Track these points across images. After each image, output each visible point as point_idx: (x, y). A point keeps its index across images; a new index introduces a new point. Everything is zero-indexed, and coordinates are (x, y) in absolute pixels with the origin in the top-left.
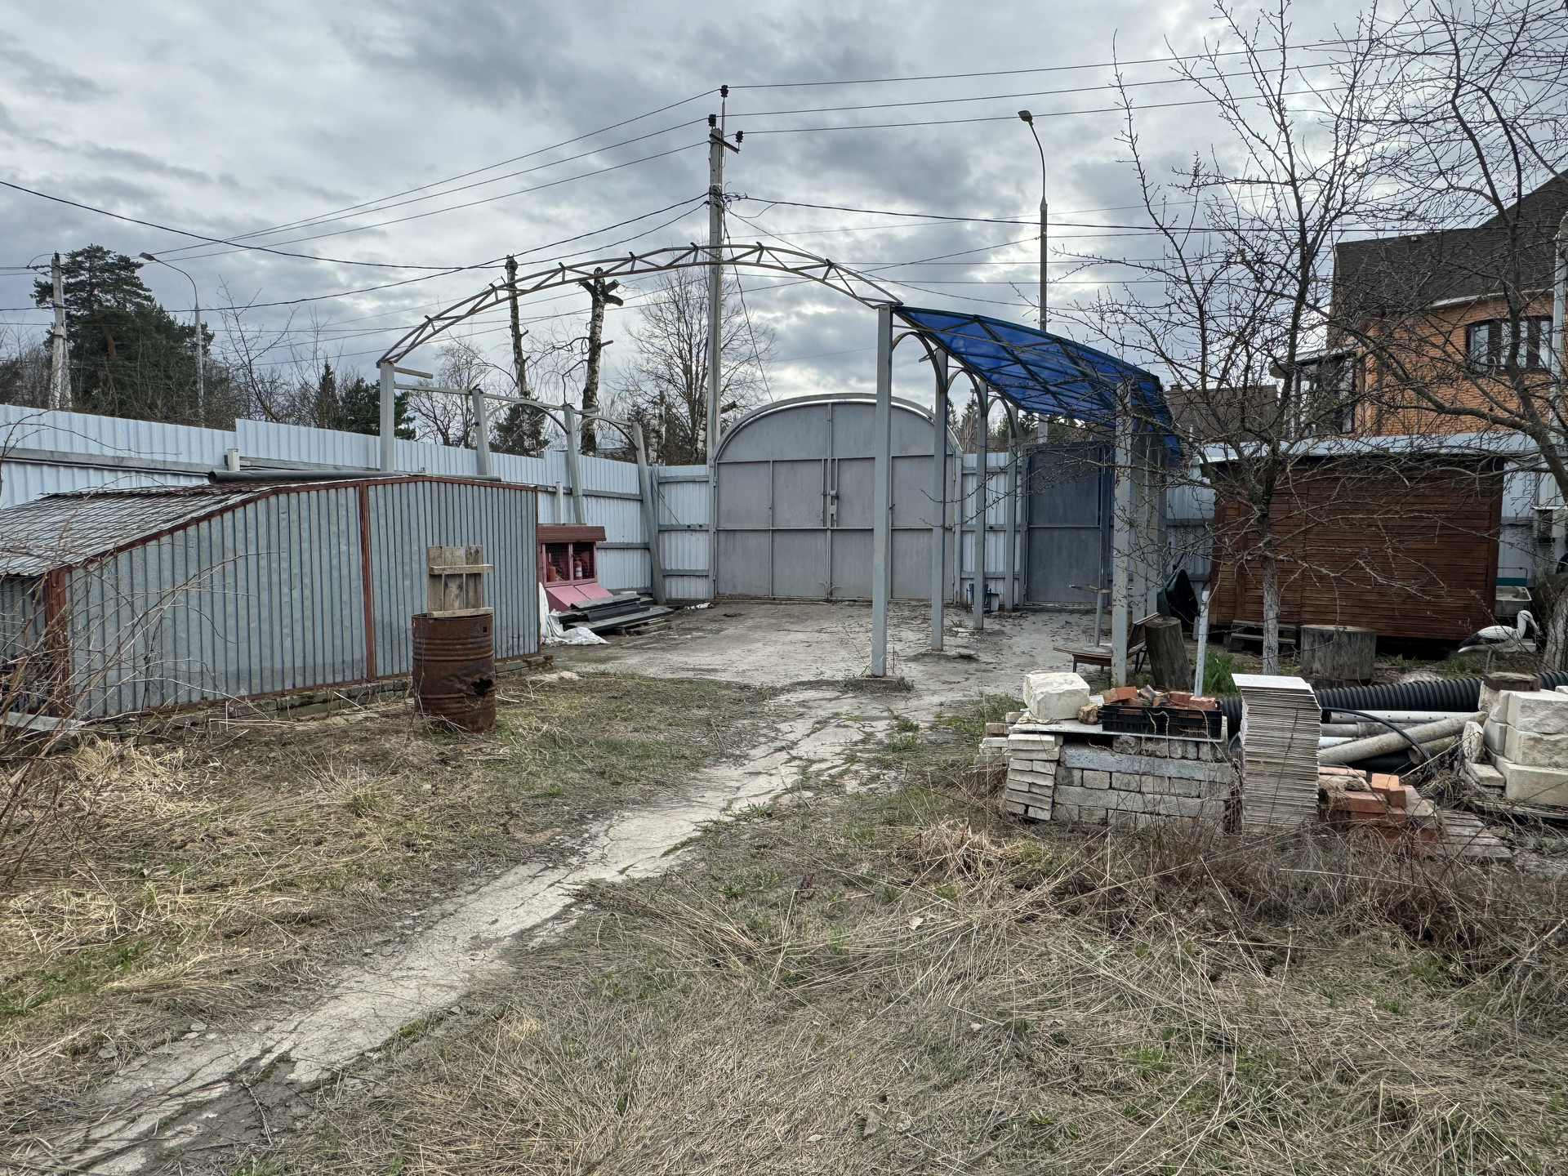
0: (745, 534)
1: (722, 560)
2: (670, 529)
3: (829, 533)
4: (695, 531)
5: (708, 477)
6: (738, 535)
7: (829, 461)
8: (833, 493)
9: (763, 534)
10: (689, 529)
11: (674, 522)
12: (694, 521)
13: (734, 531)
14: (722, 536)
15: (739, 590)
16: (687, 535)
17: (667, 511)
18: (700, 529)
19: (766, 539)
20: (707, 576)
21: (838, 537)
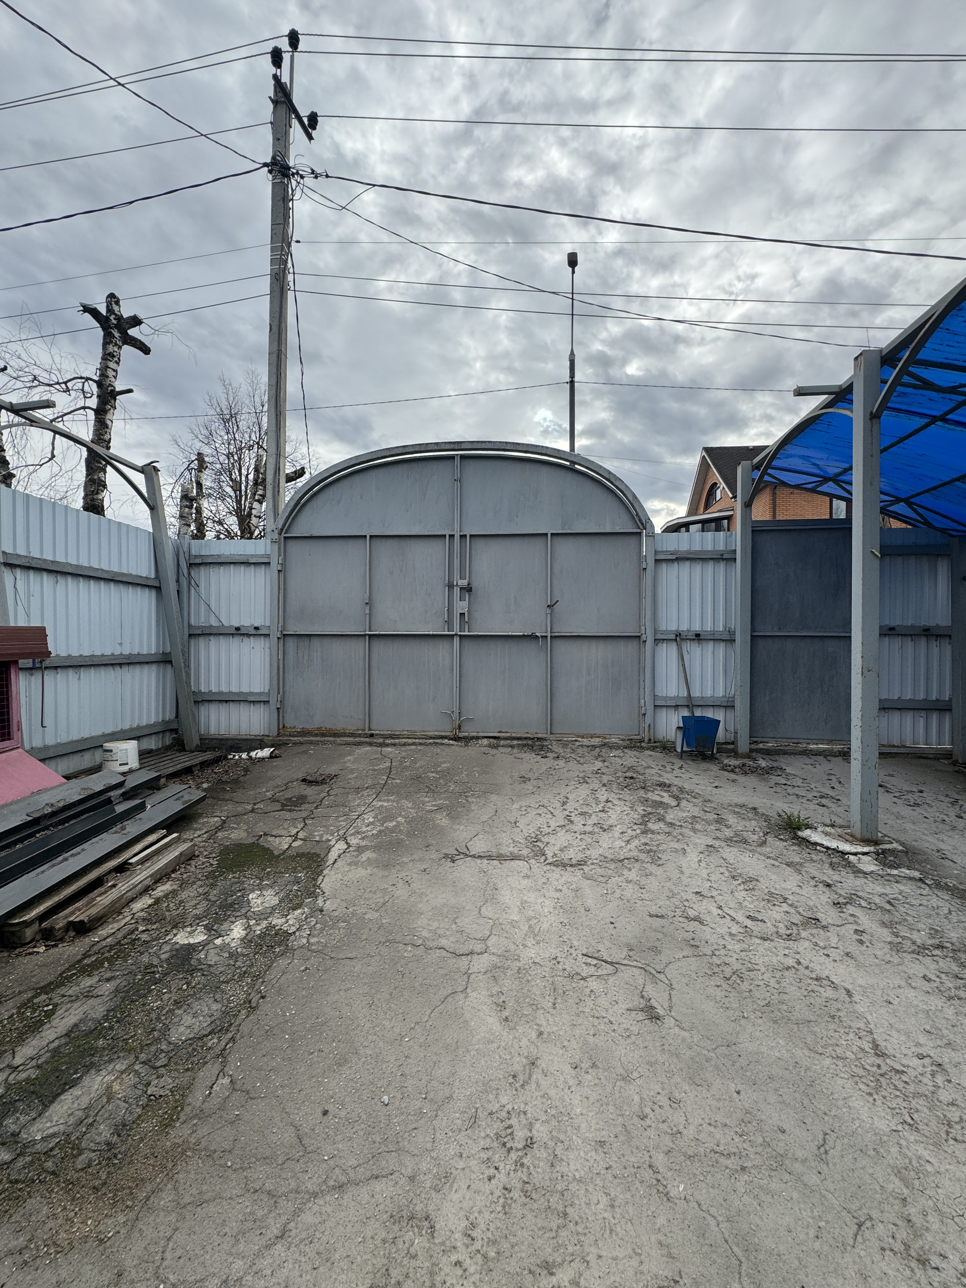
0: (326, 641)
1: (290, 677)
2: (208, 633)
3: (456, 640)
4: (248, 635)
5: (269, 556)
6: (316, 642)
7: (457, 538)
8: (464, 583)
9: (354, 641)
10: (238, 632)
11: (214, 622)
12: (246, 622)
13: (310, 636)
14: (291, 643)
15: (317, 722)
16: (235, 642)
17: (203, 607)
18: (256, 633)
19: (358, 649)
20: (266, 702)
21: (468, 645)
